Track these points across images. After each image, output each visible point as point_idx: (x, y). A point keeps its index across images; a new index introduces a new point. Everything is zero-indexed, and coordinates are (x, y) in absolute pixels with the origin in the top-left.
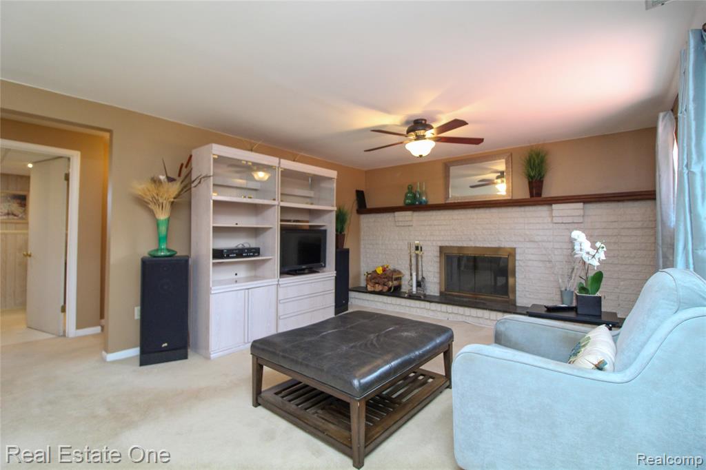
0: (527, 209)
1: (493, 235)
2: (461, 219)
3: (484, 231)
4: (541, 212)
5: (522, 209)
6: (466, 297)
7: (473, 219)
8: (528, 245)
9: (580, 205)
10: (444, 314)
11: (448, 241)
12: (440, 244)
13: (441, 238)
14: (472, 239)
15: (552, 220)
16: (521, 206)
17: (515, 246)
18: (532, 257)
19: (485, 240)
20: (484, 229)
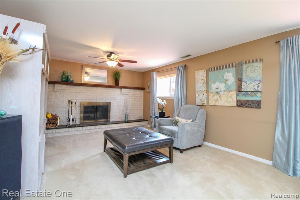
0: (114, 89)
1: (103, 97)
2: (91, 91)
3: (100, 96)
4: (117, 91)
5: (113, 89)
6: (92, 122)
7: (96, 91)
8: (114, 101)
9: (128, 90)
10: (89, 131)
11: (85, 99)
12: (80, 101)
13: (81, 98)
14: (95, 99)
15: (121, 93)
16: (112, 88)
17: (110, 101)
18: (115, 105)
19: (100, 99)
20: (100, 95)
